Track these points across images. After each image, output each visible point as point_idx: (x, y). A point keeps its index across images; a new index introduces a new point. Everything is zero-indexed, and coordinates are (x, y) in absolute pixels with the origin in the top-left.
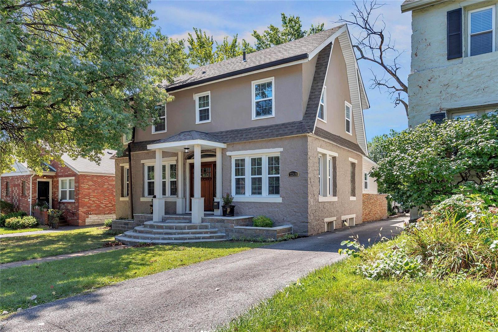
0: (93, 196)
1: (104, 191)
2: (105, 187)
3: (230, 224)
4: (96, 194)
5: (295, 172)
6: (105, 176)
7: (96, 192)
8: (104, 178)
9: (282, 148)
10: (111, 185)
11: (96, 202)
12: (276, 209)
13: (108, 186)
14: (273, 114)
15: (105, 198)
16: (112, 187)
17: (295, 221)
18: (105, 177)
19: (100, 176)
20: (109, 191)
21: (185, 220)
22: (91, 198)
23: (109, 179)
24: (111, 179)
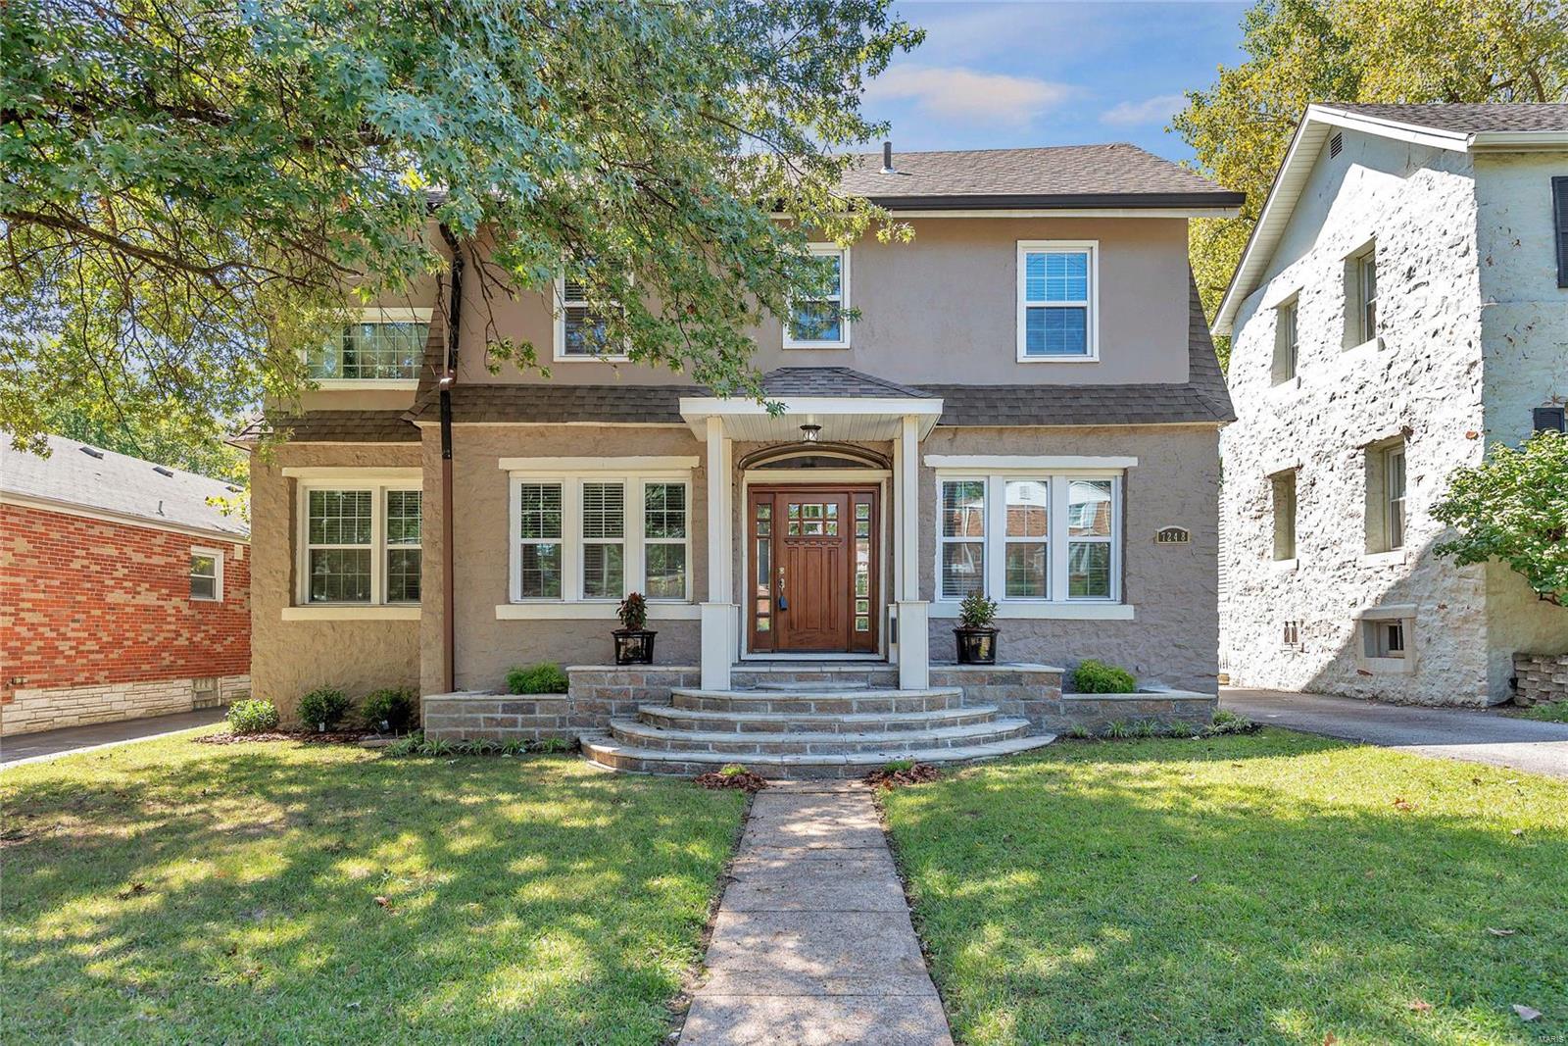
0: (29, 605)
1: (69, 586)
2: (76, 564)
3: (1045, 688)
4: (41, 596)
5: (1180, 532)
6: (76, 519)
7: (42, 587)
8: (71, 528)
9: (1136, 459)
10: (96, 559)
11: (41, 629)
12: (1115, 641)
13: (86, 562)
14: (1094, 353)
15: (77, 616)
16: (98, 568)
17: (1179, 674)
18: (78, 525)
19: (56, 515)
20: (89, 585)
21: (847, 679)
22: (22, 615)
23: (91, 532)
24: (96, 531)
